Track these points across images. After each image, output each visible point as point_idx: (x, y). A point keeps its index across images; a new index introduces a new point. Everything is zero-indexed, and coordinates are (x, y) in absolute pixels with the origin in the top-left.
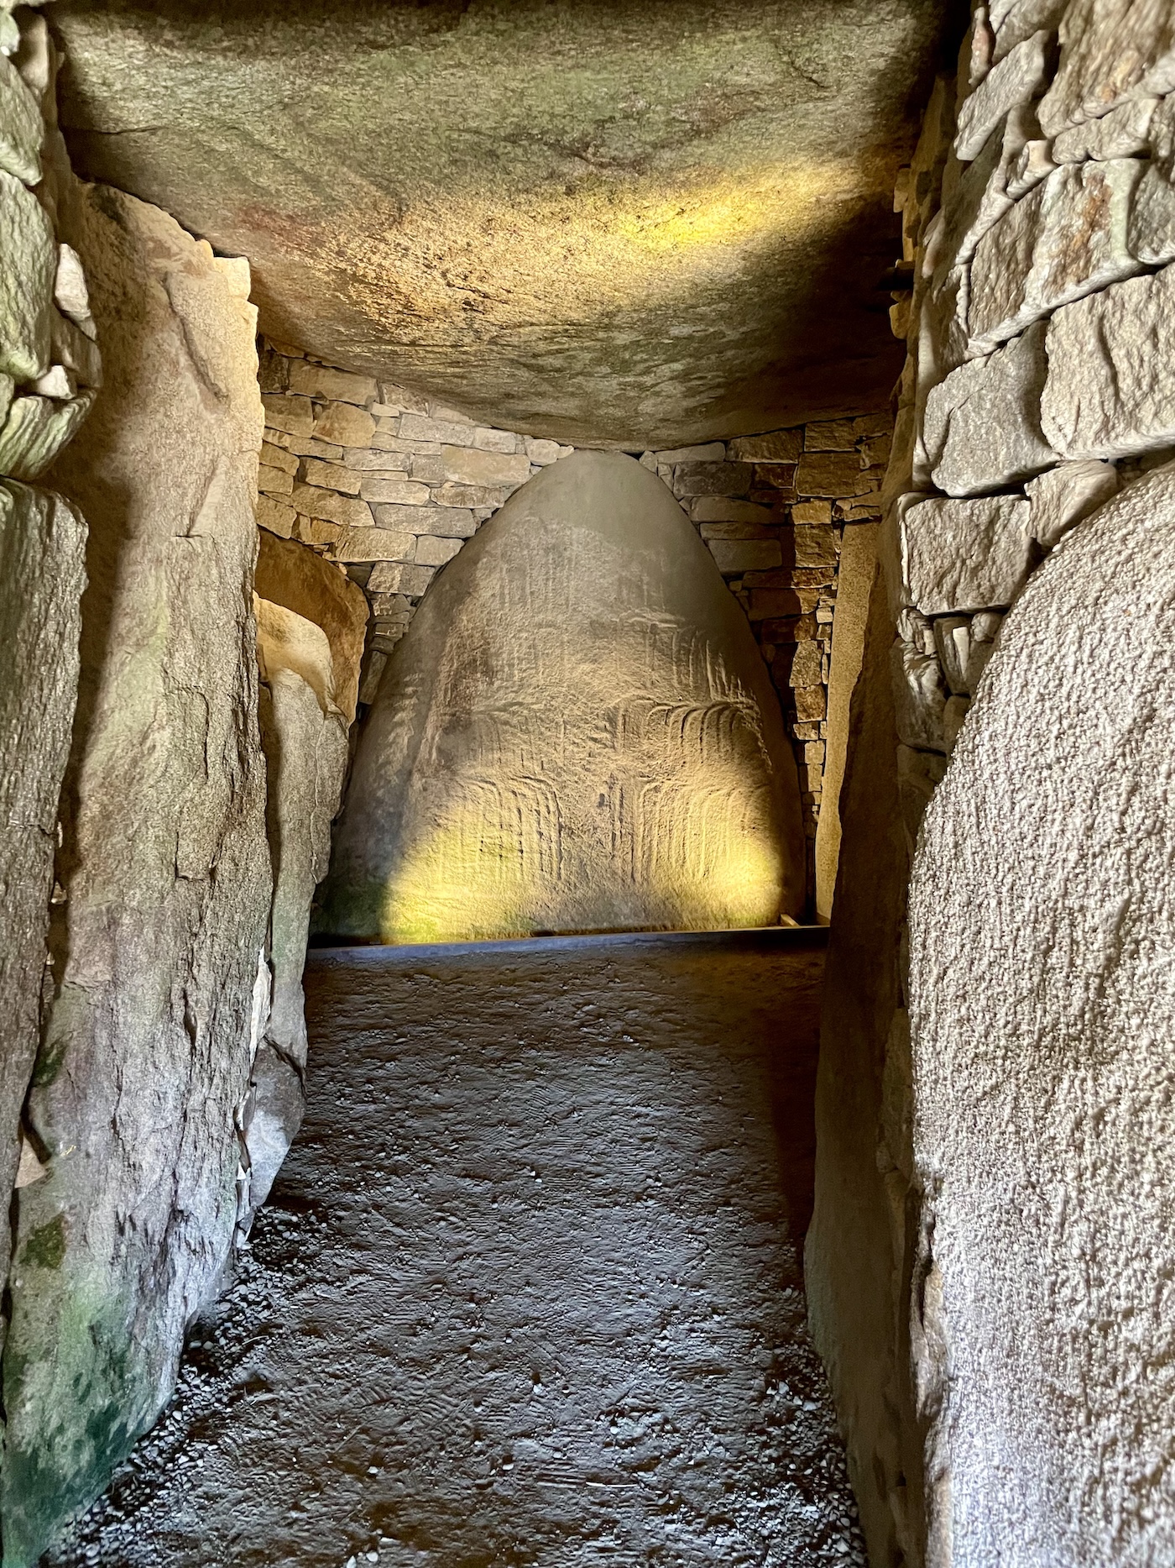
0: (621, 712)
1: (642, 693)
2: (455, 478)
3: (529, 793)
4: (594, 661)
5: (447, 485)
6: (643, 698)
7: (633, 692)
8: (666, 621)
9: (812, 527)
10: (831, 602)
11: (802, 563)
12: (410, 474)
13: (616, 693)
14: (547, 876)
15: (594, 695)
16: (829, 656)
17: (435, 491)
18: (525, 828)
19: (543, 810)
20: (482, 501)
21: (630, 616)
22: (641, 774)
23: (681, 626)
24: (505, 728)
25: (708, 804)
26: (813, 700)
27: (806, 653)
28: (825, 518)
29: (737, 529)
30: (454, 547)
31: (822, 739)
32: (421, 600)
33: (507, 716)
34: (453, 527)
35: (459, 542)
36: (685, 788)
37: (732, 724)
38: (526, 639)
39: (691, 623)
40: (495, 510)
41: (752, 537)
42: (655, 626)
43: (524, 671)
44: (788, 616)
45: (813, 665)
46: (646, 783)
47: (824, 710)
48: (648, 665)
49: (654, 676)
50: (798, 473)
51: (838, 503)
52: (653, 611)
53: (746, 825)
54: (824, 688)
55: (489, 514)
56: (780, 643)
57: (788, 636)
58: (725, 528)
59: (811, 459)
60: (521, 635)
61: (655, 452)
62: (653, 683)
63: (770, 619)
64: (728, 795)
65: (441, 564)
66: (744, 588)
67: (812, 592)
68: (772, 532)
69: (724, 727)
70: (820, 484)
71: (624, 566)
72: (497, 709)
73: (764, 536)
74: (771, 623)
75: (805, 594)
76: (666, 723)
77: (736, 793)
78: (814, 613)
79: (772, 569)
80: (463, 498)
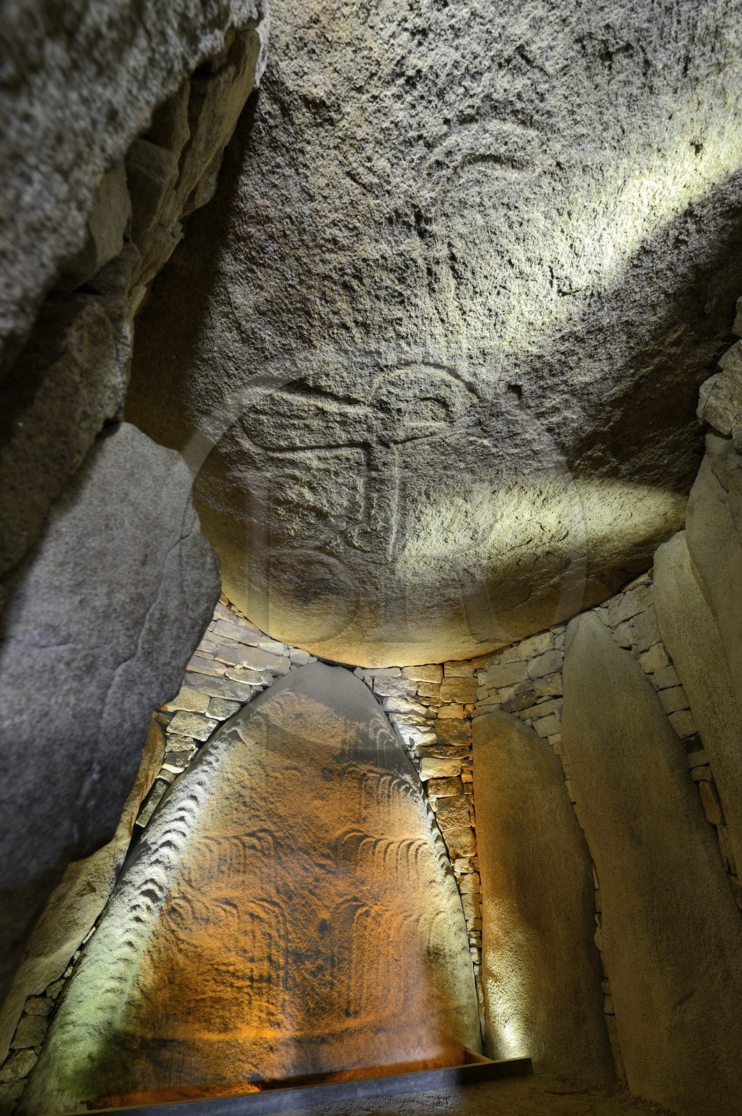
0: (340, 842)
1: (356, 826)
2: (245, 664)
3: (264, 916)
4: (323, 799)
5: (238, 667)
6: (354, 830)
7: (350, 826)
8: (371, 771)
9: (452, 720)
10: (470, 768)
12: (216, 656)
13: (338, 826)
15: (321, 827)
16: (474, 805)
17: (230, 669)
18: (258, 954)
19: (274, 934)
20: (259, 680)
21: (349, 766)
22: (355, 899)
23: (382, 776)
24: (252, 851)
25: (404, 928)
26: (466, 839)
27: (458, 804)
28: (460, 715)
29: (410, 718)
30: (234, 708)
31: (476, 872)
32: (204, 743)
33: (255, 841)
34: (237, 696)
35: (238, 705)
36: (387, 913)
37: (416, 857)
38: (276, 778)
39: (388, 774)
40: (265, 687)
41: (418, 724)
42: (365, 775)
43: (272, 803)
44: (444, 778)
45: (464, 813)
46: (359, 907)
47: (475, 847)
48: (360, 804)
49: (364, 813)
50: (442, 689)
51: (467, 707)
52: (365, 764)
53: (431, 949)
54: (473, 829)
55: (261, 689)
56: (441, 796)
57: (445, 793)
58: (403, 717)
59: (449, 681)
60: (273, 774)
61: (363, 668)
62: (364, 819)
63: (434, 779)
64: (417, 920)
65: (223, 719)
66: (416, 757)
67: (457, 762)
68: (429, 723)
69: (412, 859)
70: (455, 695)
71: (346, 732)
72: (248, 835)
73: (425, 725)
74: (434, 782)
75: (453, 763)
76: (373, 853)
77: (422, 918)
78: (460, 776)
79: (432, 746)
80: (246, 677)
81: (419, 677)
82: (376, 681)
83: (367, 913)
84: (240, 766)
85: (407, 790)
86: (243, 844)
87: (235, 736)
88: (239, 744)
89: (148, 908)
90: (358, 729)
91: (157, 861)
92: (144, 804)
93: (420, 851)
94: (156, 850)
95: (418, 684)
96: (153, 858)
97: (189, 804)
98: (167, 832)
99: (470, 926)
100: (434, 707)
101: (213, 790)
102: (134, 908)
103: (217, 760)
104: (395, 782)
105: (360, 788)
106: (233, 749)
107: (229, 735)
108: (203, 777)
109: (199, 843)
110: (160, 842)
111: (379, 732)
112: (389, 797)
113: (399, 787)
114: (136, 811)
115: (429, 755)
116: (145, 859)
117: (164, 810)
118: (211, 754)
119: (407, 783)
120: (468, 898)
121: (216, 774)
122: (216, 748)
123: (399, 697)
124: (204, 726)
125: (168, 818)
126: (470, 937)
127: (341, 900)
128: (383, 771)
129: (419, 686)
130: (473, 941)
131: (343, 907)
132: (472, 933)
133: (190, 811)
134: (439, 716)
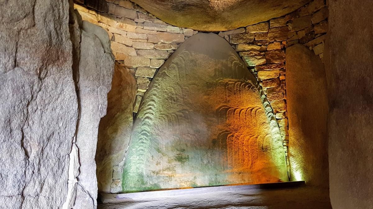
0: (218, 111)
1: (225, 104)
2: (162, 41)
4: (208, 95)
5: (159, 43)
6: (224, 106)
8: (231, 81)
9: (275, 50)
10: (284, 73)
12: (148, 40)
13: (216, 105)
15: (209, 106)
16: (285, 90)
17: (155, 45)
20: (170, 47)
21: (219, 80)
22: (227, 131)
23: (236, 82)
24: (181, 118)
25: (250, 141)
26: (282, 105)
27: (277, 90)
28: (279, 47)
29: (251, 53)
30: (162, 62)
31: (286, 118)
32: (152, 79)
33: (181, 114)
34: (161, 56)
35: (163, 61)
36: (242, 135)
37: (255, 114)
38: (186, 89)
39: (239, 81)
40: (174, 50)
41: (256, 55)
42: (227, 83)
43: (186, 99)
44: (270, 79)
45: (280, 94)
46: (229, 134)
47: (286, 108)
48: (226, 95)
49: (228, 99)
50: (269, 35)
51: (283, 42)
52: (226, 78)
53: (264, 148)
54: (285, 101)
55: (173, 52)
56: (268, 87)
57: (271, 86)
58: (247, 53)
59: (272, 30)
60: (184, 88)
61: (223, 32)
62: (228, 101)
63: (265, 80)
64: (257, 137)
65: (158, 67)
66: (255, 71)
67: (277, 71)
68: (262, 54)
69: (253, 115)
70: (276, 37)
71: (216, 65)
72: (178, 112)
73: (259, 55)
74: (265, 82)
75: (275, 72)
76: (234, 114)
77: (259, 137)
78: (279, 77)
79: (263, 65)
80: (164, 47)
81: (255, 30)
82: (231, 37)
83: (233, 136)
84: (169, 86)
85: (249, 87)
86: (177, 115)
87: (164, 74)
88: (167, 77)
89: (145, 139)
90: (222, 63)
91: (144, 124)
92: (134, 105)
93: (257, 111)
94: (144, 120)
95: (255, 35)
96: (143, 123)
97: (152, 103)
98: (146, 114)
99: (283, 139)
100: (264, 45)
101: (160, 97)
102: (141, 139)
103: (159, 85)
104: (243, 84)
105: (225, 89)
106: (165, 80)
107: (162, 74)
108: (155, 92)
109: (159, 116)
110: (144, 117)
111: (233, 63)
112: (240, 91)
113: (245, 86)
114: (132, 108)
115: (262, 70)
116: (140, 124)
117: (142, 106)
118: (157, 83)
119: (250, 84)
120: (283, 128)
121: (160, 90)
122: (158, 80)
123: (244, 43)
124: (150, 72)
125: (145, 109)
126: (283, 142)
127: (221, 132)
128: (236, 80)
129: (255, 36)
130: (285, 144)
131: (222, 134)
132: (284, 141)
133: (153, 105)
134: (268, 49)
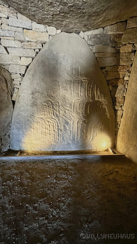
0: (73, 103)
3: (51, 121)
4: (66, 90)
7: (76, 98)
8: (85, 80)
9: (126, 53)
10: (129, 74)
11: (122, 63)
14: (56, 140)
16: (127, 89)
17: (22, 43)
18: (51, 129)
19: (55, 125)
20: (36, 46)
24: (45, 107)
26: (121, 100)
28: (130, 50)
30: (30, 60)
31: (122, 110)
33: (46, 104)
43: (49, 93)
45: (122, 91)
47: (124, 102)
50: (124, 36)
51: (135, 45)
54: (124, 97)
55: (38, 50)
59: (128, 31)
60: (48, 83)
66: (106, 71)
70: (130, 39)
72: (44, 102)
75: (122, 72)
78: (124, 78)
80: (31, 46)
81: (112, 31)
82: (89, 38)
86: (43, 105)
109: (30, 105)
